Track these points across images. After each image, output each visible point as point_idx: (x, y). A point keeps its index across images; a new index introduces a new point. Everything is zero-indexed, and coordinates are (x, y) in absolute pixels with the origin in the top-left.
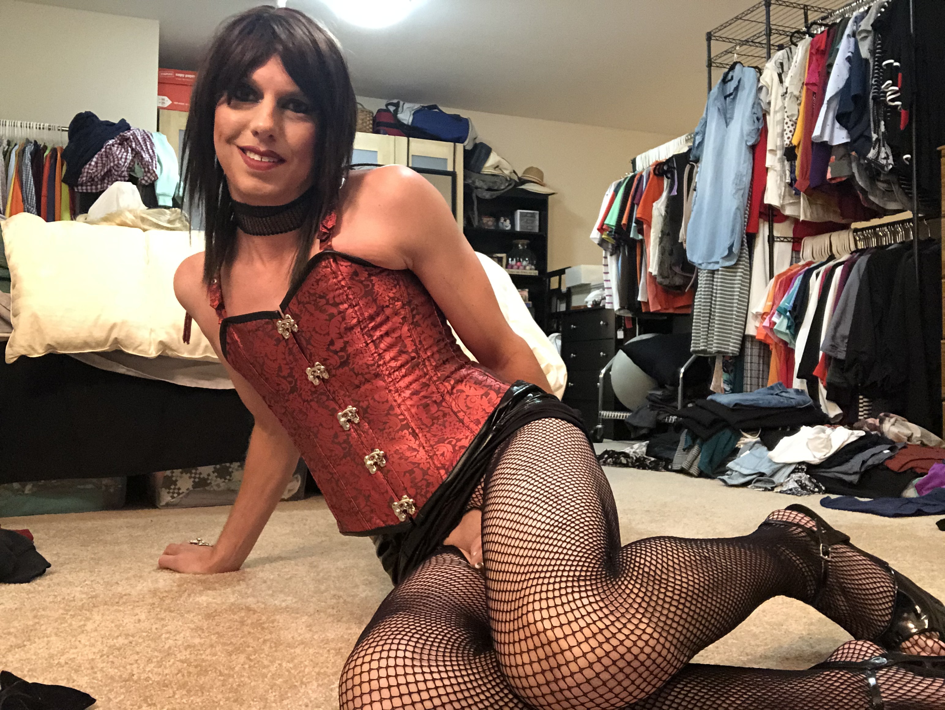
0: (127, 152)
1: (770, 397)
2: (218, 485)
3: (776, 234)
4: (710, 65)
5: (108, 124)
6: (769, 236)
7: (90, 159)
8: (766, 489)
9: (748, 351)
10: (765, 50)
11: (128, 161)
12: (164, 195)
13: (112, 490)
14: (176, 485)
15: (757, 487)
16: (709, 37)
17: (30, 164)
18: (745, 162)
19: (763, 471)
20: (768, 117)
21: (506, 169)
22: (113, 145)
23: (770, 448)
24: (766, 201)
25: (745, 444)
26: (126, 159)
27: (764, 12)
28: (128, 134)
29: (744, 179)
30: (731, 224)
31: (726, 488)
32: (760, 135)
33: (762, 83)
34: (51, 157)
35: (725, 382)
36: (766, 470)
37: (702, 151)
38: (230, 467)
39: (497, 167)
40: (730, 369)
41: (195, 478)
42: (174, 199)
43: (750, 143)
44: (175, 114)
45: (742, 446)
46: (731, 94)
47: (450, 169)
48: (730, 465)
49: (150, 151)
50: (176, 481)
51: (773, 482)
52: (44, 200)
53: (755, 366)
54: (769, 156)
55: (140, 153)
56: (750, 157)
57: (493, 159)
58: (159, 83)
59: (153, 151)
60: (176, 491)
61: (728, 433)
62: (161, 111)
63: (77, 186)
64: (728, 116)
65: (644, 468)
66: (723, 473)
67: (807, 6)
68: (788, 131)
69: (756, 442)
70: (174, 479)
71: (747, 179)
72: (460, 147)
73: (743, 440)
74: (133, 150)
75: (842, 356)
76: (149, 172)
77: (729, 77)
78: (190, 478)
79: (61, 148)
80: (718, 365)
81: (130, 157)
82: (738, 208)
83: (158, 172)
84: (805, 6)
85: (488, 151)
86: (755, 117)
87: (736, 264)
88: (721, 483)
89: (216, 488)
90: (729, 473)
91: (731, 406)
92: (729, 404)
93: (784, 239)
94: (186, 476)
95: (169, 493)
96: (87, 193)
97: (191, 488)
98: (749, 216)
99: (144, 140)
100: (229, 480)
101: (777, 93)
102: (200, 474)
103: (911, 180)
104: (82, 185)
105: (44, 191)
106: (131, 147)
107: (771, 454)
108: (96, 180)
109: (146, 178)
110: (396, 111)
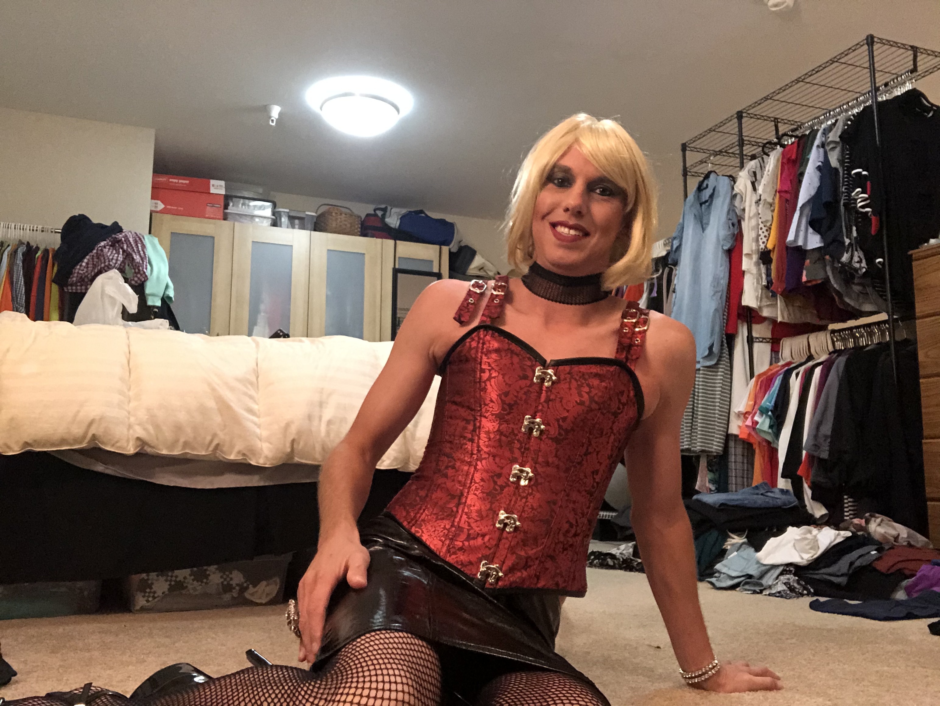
0: (119, 254)
1: (755, 496)
2: (195, 589)
3: (755, 335)
4: (685, 173)
5: (101, 227)
6: (748, 337)
7: (81, 260)
8: (755, 592)
9: (732, 450)
10: (738, 160)
11: (119, 262)
12: (153, 295)
13: (86, 593)
14: (151, 588)
15: (746, 590)
16: (684, 148)
17: (21, 264)
18: (721, 266)
19: (751, 572)
20: (742, 223)
21: (491, 271)
22: (105, 247)
23: (758, 549)
24: (743, 304)
25: (733, 545)
26: (117, 260)
27: (737, 125)
28: (120, 236)
29: (722, 282)
30: (710, 324)
31: (714, 591)
32: (736, 240)
33: (736, 190)
34: (42, 258)
35: (711, 481)
36: (754, 571)
37: (680, 255)
38: (206, 570)
39: (482, 268)
40: (714, 468)
41: (171, 581)
42: (163, 300)
43: (726, 248)
44: (168, 217)
45: (729, 547)
46: (706, 202)
47: (436, 270)
48: (718, 566)
49: (142, 252)
50: (152, 584)
51: (762, 585)
52: (33, 300)
53: (739, 466)
54: (745, 260)
55: (131, 255)
56: (725, 260)
57: (478, 261)
58: (153, 187)
59: (144, 253)
60: (152, 595)
61: (715, 534)
62: (153, 214)
63: (67, 286)
64: (704, 222)
65: (631, 570)
66: (711, 575)
67: (777, 119)
68: (762, 236)
69: (743, 543)
70: (150, 582)
71: (724, 282)
72: (445, 250)
73: (730, 541)
74: (124, 251)
75: (825, 455)
76: (139, 272)
77: (705, 185)
78: (166, 581)
79: (53, 250)
80: (703, 463)
81: (121, 258)
82: (716, 310)
83: (148, 272)
84: (775, 119)
85: (472, 253)
86: (730, 222)
87: (717, 364)
88: (709, 586)
89: (191, 591)
90: (717, 575)
91: (717, 506)
92: (715, 504)
93: (763, 340)
94: (162, 579)
95: (144, 597)
96: (76, 293)
97: (167, 593)
98: (727, 317)
99: (136, 242)
100: (206, 583)
101: (751, 201)
102: (176, 577)
103: (884, 282)
104: (72, 285)
105: (34, 293)
106: (122, 248)
107: (760, 554)
108: (86, 280)
109: (136, 279)
110: (384, 216)
